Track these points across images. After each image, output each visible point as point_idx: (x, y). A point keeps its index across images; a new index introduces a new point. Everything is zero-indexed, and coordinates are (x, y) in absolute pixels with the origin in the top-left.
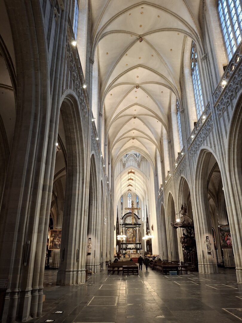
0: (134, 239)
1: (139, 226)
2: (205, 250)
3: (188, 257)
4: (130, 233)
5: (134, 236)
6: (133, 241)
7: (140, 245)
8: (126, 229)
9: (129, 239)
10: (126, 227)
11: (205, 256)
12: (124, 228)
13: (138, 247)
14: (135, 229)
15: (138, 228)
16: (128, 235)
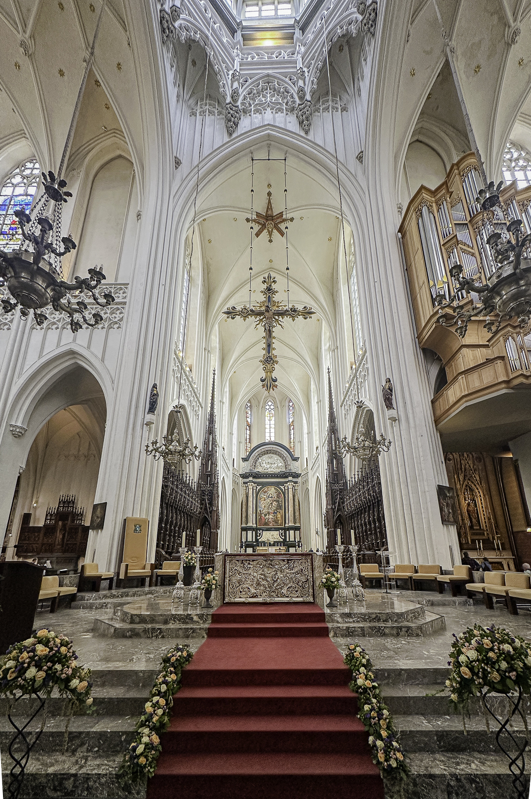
0: (279, 516)
4: (269, 501)
5: (279, 507)
6: (276, 521)
7: (297, 532)
8: (259, 487)
9: (265, 515)
10: (258, 484)
12: (251, 486)
13: (292, 539)
14: (282, 487)
16: (263, 505)
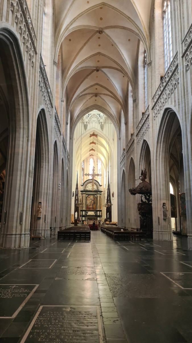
0: (94, 206)
1: (100, 193)
2: (161, 217)
3: (144, 224)
4: (90, 201)
5: (94, 203)
6: (93, 208)
7: (101, 212)
8: (87, 196)
9: (89, 206)
10: (87, 194)
11: (160, 223)
12: (84, 195)
13: (99, 214)
14: (96, 196)
15: (99, 195)
16: (88, 202)
